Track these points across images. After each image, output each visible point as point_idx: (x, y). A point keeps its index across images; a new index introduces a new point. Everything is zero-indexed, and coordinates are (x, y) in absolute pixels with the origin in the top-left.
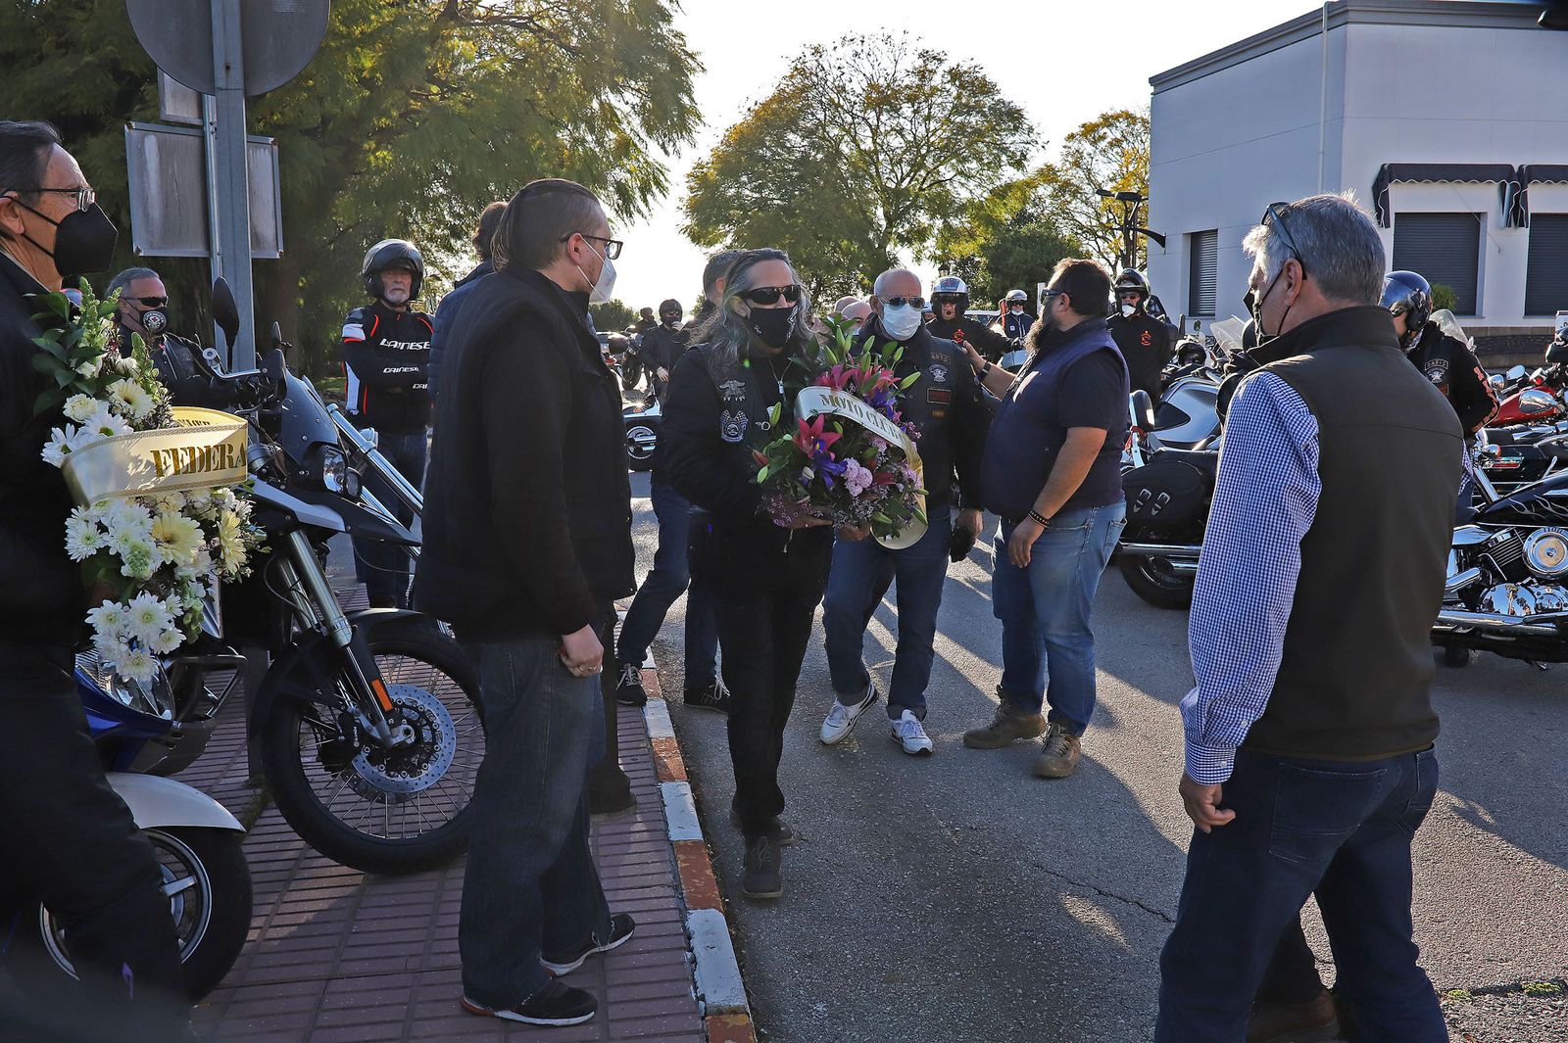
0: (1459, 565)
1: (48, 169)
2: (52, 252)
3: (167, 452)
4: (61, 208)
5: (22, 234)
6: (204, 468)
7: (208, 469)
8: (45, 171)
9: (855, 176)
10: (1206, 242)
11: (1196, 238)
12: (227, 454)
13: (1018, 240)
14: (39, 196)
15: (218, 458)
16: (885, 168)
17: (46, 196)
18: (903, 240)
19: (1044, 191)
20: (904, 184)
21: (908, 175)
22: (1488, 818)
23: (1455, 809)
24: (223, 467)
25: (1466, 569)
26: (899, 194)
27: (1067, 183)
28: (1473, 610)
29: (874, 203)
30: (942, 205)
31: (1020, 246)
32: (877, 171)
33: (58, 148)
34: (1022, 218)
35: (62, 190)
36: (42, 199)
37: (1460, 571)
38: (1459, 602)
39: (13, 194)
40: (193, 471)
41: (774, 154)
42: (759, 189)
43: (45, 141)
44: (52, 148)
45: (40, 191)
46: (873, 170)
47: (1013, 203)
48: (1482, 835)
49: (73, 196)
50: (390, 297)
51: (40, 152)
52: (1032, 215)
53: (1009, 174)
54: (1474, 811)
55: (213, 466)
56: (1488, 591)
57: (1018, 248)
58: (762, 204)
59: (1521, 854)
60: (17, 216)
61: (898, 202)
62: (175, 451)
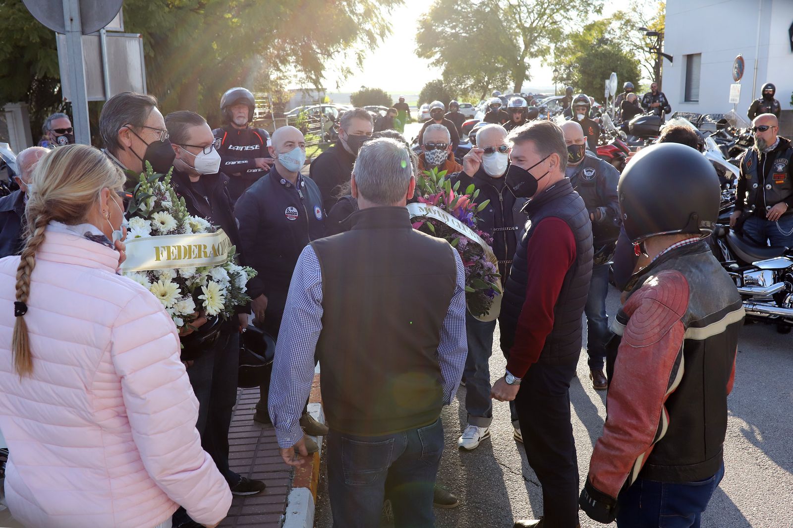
0: (774, 279)
1: (149, 117)
2: (142, 158)
3: (164, 247)
4: (151, 137)
5: (129, 147)
6: (187, 257)
7: (190, 257)
8: (147, 118)
9: (507, 20)
10: (695, 59)
11: (690, 58)
12: (203, 249)
13: (597, 55)
14: (142, 129)
15: (196, 251)
16: (524, 15)
17: (145, 129)
18: (533, 55)
19: (616, 24)
20: (534, 25)
21: (537, 19)
22: (759, 438)
23: (742, 430)
24: (200, 257)
25: (778, 281)
26: (532, 30)
27: (628, 21)
28: (780, 306)
29: (517, 34)
30: (556, 35)
31: (598, 58)
32: (520, 17)
33: (156, 109)
34: (602, 41)
35: (154, 129)
36: (143, 131)
37: (775, 283)
38: (773, 301)
39: (129, 126)
40: (180, 258)
41: (463, 8)
42: (453, 27)
43: (150, 104)
44: (153, 107)
45: (143, 127)
46: (517, 16)
47: (594, 33)
48: (752, 448)
49: (158, 133)
50: (237, 121)
51: (147, 109)
52: (607, 39)
53: (593, 18)
54: (753, 432)
55: (193, 256)
56: (789, 295)
57: (597, 60)
58: (456, 36)
59: (770, 462)
60: (128, 138)
61: (531, 35)
62: (169, 248)
